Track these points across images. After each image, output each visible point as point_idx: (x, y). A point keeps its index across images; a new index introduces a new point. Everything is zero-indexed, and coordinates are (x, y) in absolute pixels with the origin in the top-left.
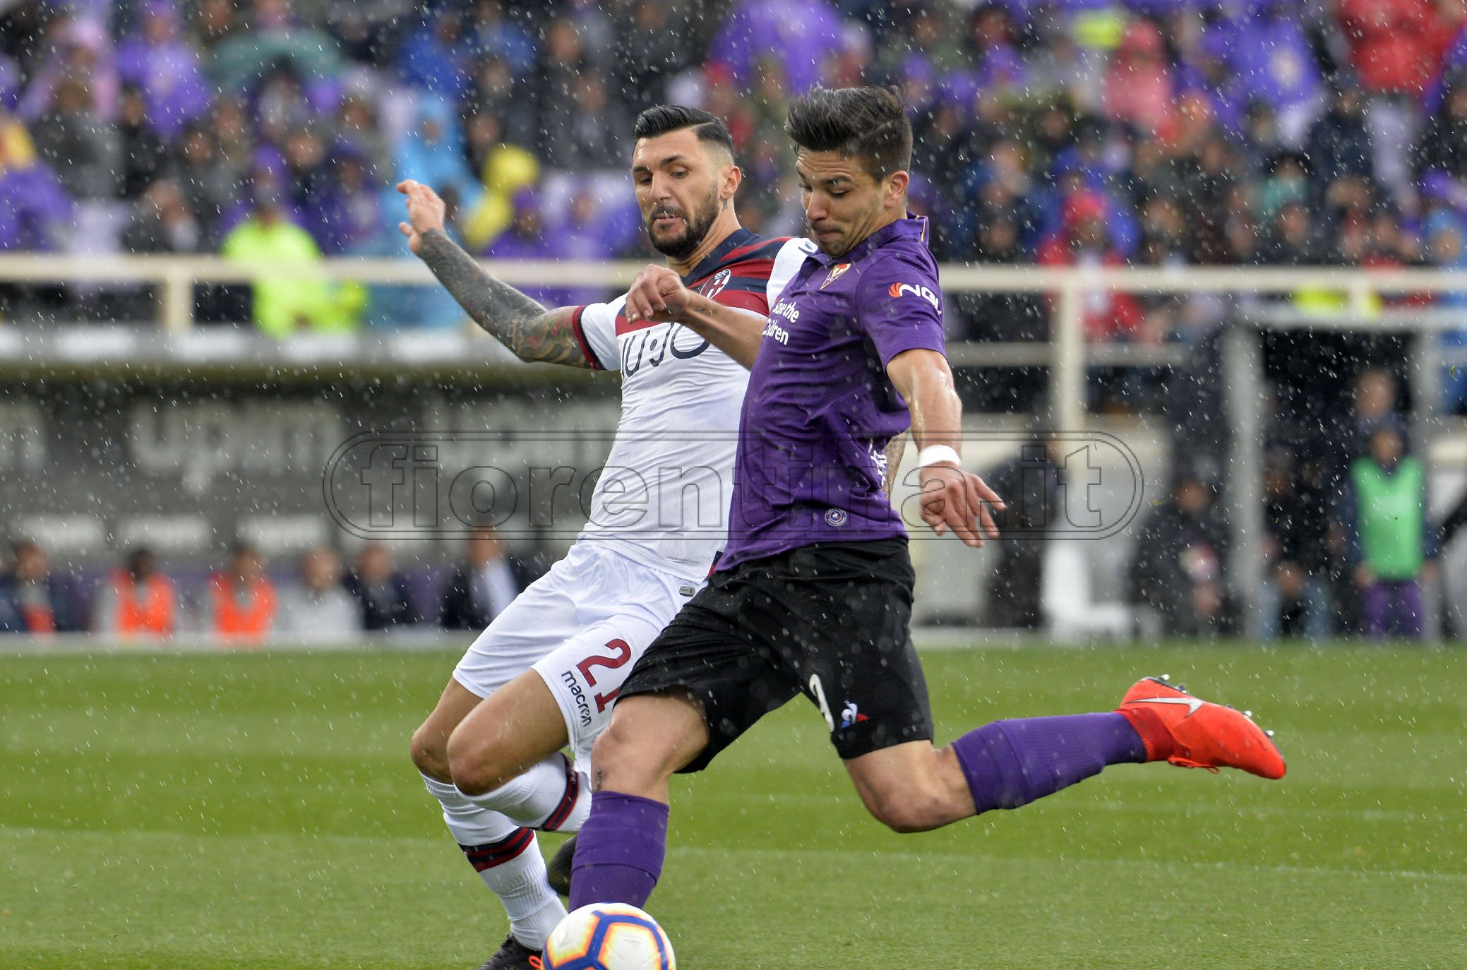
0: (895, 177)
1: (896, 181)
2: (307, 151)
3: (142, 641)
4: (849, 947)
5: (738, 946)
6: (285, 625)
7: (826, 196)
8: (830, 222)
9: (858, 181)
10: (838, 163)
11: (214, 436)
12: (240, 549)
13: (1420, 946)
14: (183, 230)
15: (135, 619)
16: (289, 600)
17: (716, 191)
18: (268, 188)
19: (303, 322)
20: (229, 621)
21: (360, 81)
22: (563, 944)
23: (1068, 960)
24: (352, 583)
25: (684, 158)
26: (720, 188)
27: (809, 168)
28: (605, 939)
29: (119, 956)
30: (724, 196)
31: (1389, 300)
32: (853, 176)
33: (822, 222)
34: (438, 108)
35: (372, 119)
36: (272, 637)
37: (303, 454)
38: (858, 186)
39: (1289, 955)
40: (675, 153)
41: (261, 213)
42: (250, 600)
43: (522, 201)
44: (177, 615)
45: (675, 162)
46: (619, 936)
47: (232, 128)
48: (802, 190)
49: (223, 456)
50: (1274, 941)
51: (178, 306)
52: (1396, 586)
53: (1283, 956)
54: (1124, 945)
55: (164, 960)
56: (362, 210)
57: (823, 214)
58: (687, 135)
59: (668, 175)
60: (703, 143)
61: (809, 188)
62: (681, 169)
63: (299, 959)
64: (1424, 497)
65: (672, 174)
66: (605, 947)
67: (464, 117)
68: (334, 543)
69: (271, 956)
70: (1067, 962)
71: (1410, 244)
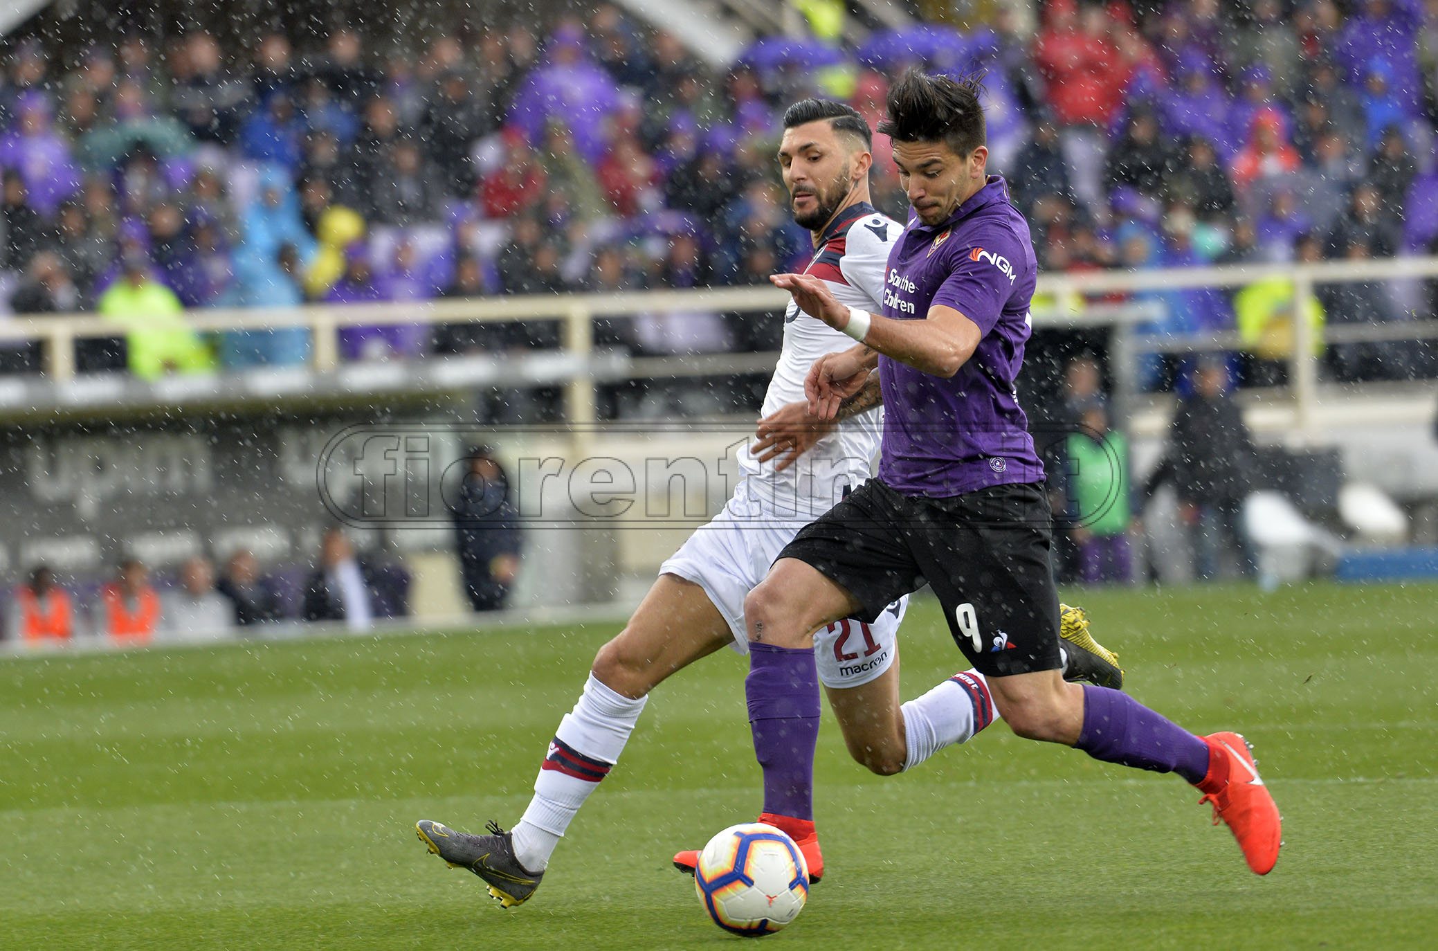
0: (977, 152)
1: (977, 155)
2: (167, 221)
3: (46, 646)
4: (662, 872)
5: (568, 876)
6: (170, 624)
7: (923, 178)
8: (929, 199)
9: (947, 161)
10: (928, 150)
11: (100, 467)
12: (128, 564)
13: (1141, 842)
14: (64, 293)
15: (40, 627)
16: (173, 604)
17: (848, 172)
18: (136, 254)
19: (170, 367)
20: (121, 626)
21: (208, 159)
22: (713, 863)
23: (846, 871)
24: (224, 587)
25: (818, 145)
26: (851, 169)
27: (905, 157)
28: (748, 855)
29: (37, 916)
30: (855, 177)
31: (1091, 299)
32: (943, 157)
33: (922, 200)
34: (277, 178)
35: (221, 190)
36: (158, 636)
37: (176, 478)
38: (947, 165)
39: (1032, 857)
40: (812, 141)
41: (131, 276)
42: (137, 606)
43: (354, 252)
44: (74, 623)
45: (810, 148)
46: (759, 851)
47: (100, 204)
48: (901, 176)
49: (108, 485)
50: (1019, 845)
51: (62, 358)
52: (1110, 542)
53: (1026, 857)
54: (894, 856)
55: (76, 917)
56: (217, 268)
57: (922, 193)
58: (824, 125)
59: (806, 159)
60: (836, 132)
61: (907, 173)
62: (816, 155)
63: (193, 909)
64: (1128, 463)
65: (809, 159)
66: (748, 862)
67: (300, 185)
68: (208, 553)
69: (169, 908)
70: (846, 873)
71: (1106, 251)
